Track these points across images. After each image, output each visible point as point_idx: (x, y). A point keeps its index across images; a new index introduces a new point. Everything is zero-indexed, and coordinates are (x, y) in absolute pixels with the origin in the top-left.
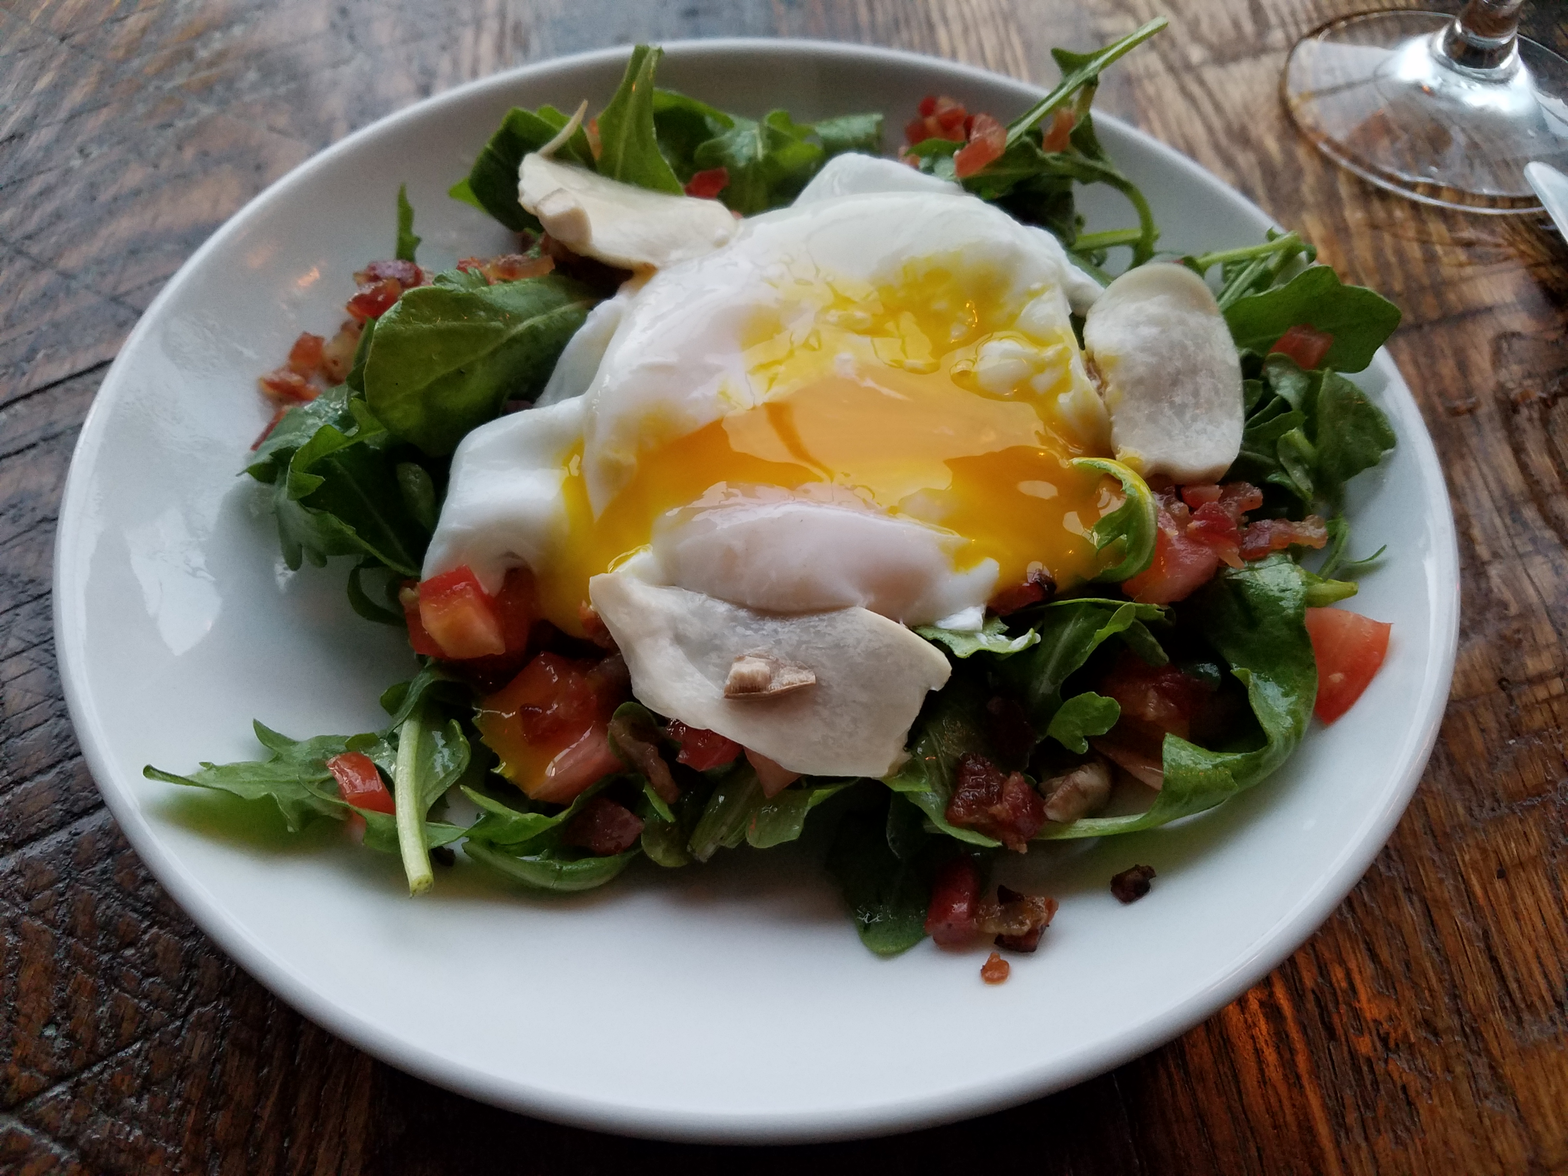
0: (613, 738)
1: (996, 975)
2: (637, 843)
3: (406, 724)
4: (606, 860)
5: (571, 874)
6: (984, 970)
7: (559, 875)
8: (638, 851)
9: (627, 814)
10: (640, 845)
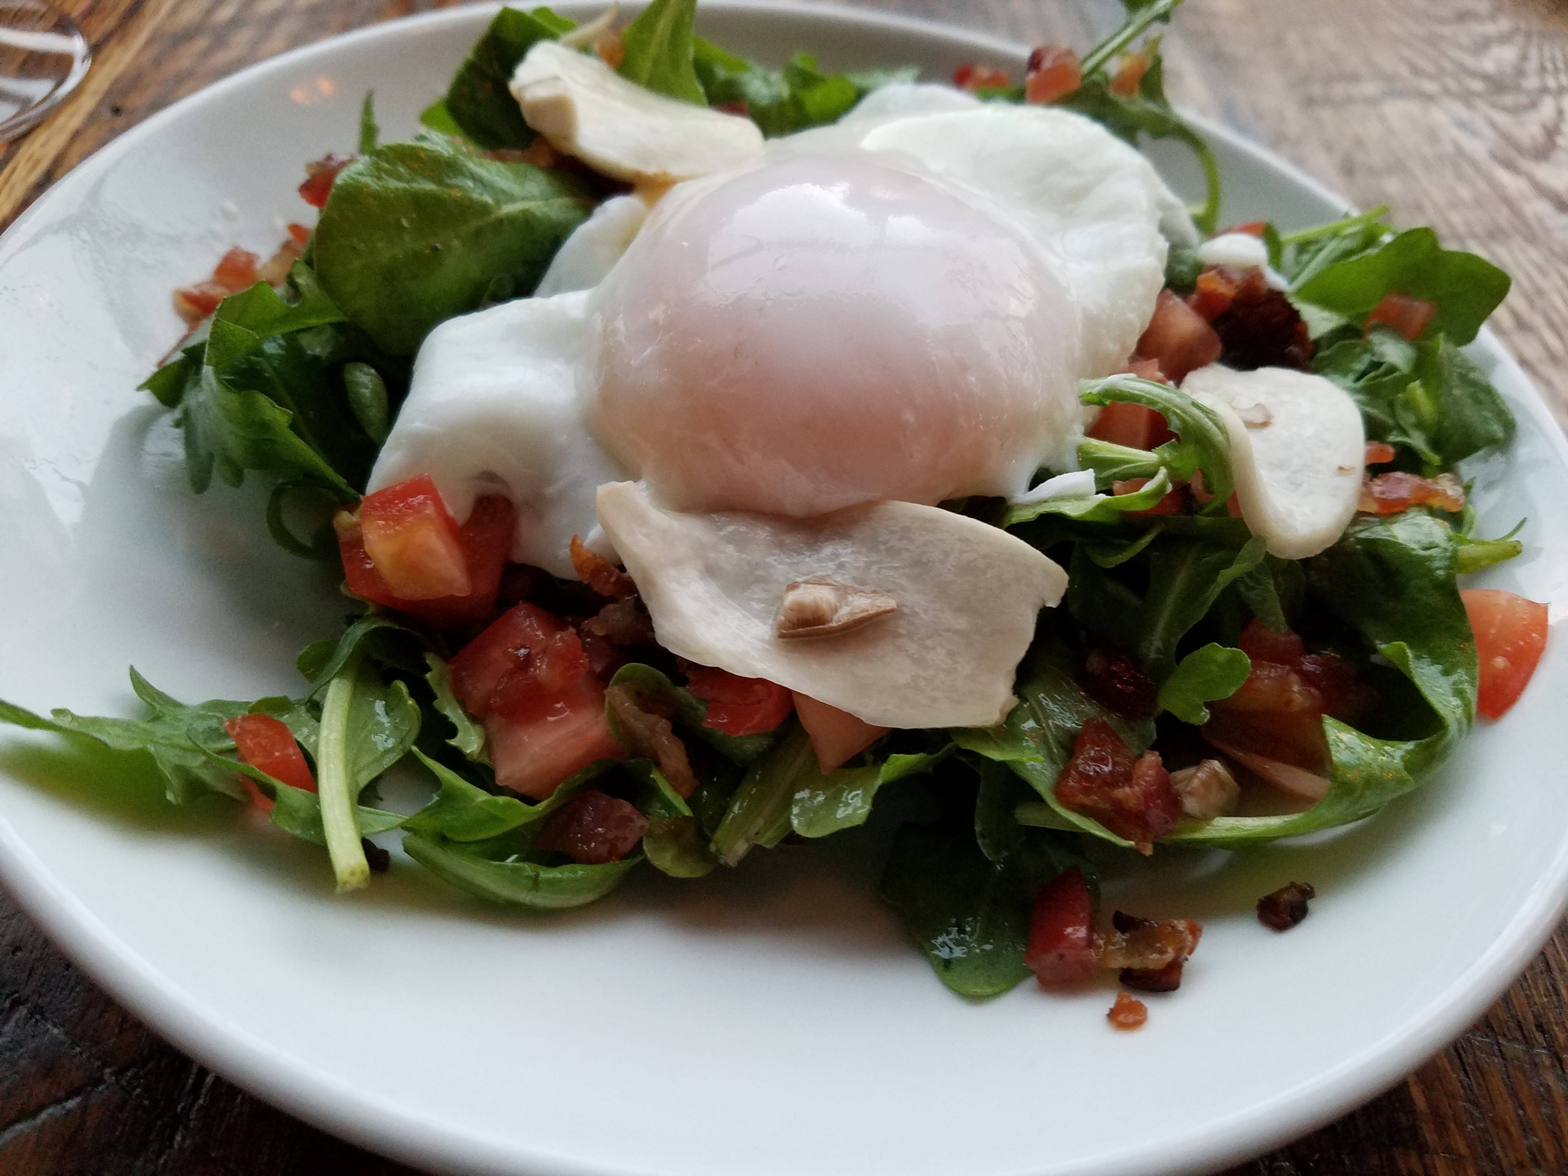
0: (612, 708)
1: (1131, 1019)
2: (638, 848)
3: (335, 682)
4: (598, 868)
5: (551, 883)
6: (1113, 1015)
7: (536, 884)
8: (639, 859)
9: (627, 808)
10: (642, 852)
